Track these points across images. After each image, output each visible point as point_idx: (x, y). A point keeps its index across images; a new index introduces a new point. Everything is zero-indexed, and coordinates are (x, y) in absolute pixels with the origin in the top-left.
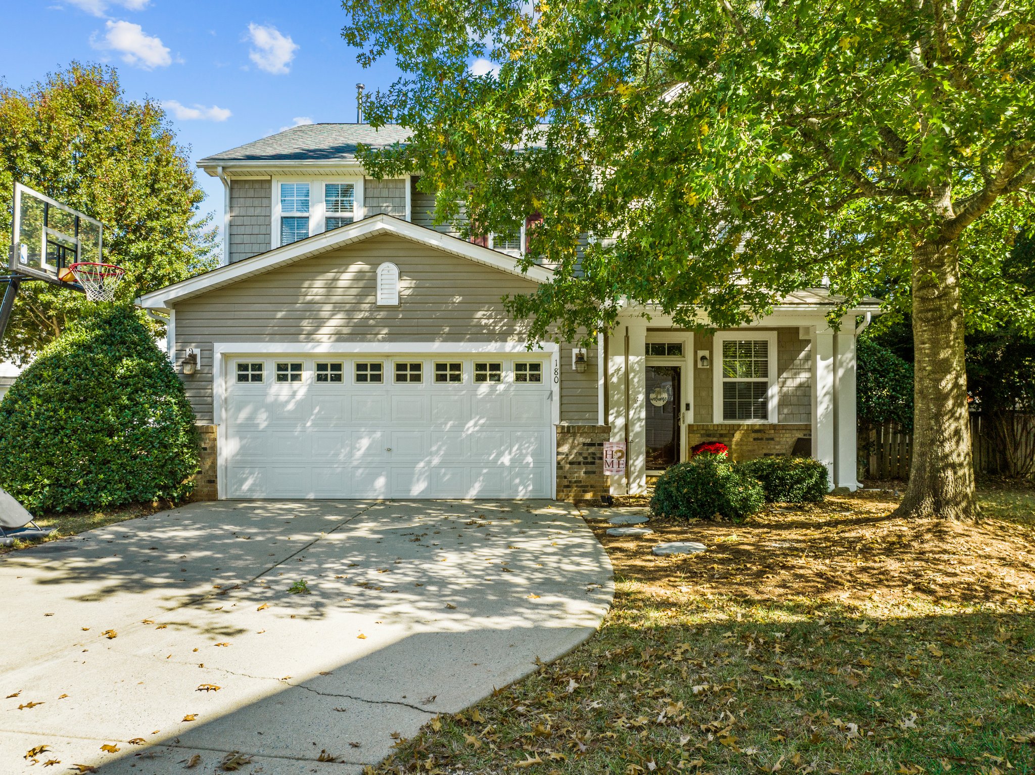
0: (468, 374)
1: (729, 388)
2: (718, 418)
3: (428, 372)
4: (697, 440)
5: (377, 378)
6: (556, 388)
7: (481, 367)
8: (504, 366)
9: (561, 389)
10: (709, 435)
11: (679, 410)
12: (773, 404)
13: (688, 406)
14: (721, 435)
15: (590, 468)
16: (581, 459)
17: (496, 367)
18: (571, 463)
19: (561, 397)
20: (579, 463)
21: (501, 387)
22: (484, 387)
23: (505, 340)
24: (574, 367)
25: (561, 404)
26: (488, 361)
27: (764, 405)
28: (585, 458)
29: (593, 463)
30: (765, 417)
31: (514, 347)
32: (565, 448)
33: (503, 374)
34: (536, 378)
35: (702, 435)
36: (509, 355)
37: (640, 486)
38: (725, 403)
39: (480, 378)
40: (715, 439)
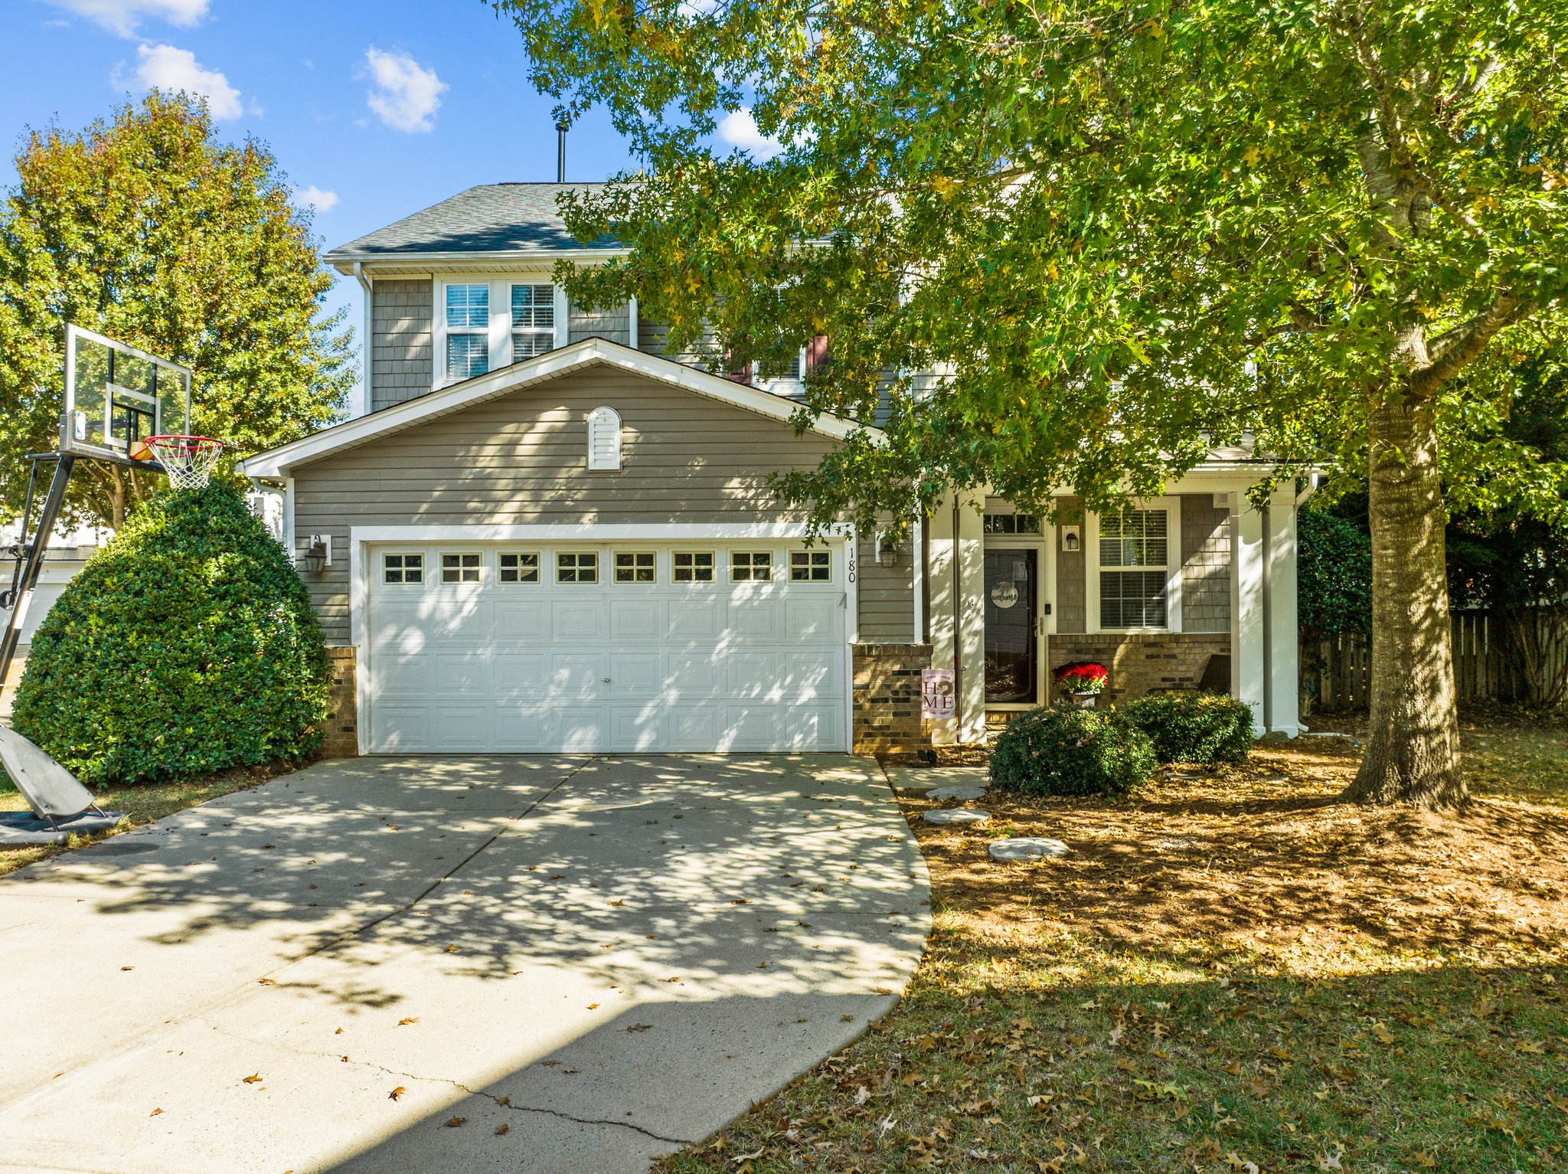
0: (722, 567)
1: (1109, 582)
2: (1093, 625)
3: (664, 566)
4: (1062, 659)
5: (589, 576)
6: (852, 590)
7: (740, 559)
8: (775, 557)
9: (859, 591)
10: (1079, 651)
11: (1035, 614)
12: (1174, 601)
13: (1048, 608)
14: (1098, 651)
15: (902, 707)
16: (889, 694)
17: (764, 558)
18: (873, 701)
19: (859, 602)
20: (886, 700)
21: (767, 589)
22: (745, 589)
23: (773, 521)
24: (878, 559)
25: (859, 613)
26: (751, 550)
27: (1162, 604)
28: (896, 693)
29: (907, 700)
30: (1162, 623)
31: (787, 530)
32: (864, 678)
33: (772, 570)
34: (822, 575)
35: (1070, 651)
36: (781, 542)
37: (974, 731)
38: (1103, 603)
39: (740, 575)
40: (1088, 657)
